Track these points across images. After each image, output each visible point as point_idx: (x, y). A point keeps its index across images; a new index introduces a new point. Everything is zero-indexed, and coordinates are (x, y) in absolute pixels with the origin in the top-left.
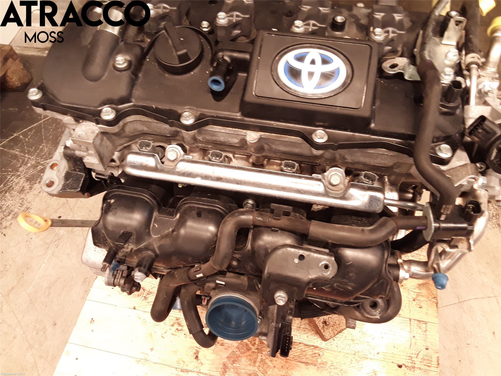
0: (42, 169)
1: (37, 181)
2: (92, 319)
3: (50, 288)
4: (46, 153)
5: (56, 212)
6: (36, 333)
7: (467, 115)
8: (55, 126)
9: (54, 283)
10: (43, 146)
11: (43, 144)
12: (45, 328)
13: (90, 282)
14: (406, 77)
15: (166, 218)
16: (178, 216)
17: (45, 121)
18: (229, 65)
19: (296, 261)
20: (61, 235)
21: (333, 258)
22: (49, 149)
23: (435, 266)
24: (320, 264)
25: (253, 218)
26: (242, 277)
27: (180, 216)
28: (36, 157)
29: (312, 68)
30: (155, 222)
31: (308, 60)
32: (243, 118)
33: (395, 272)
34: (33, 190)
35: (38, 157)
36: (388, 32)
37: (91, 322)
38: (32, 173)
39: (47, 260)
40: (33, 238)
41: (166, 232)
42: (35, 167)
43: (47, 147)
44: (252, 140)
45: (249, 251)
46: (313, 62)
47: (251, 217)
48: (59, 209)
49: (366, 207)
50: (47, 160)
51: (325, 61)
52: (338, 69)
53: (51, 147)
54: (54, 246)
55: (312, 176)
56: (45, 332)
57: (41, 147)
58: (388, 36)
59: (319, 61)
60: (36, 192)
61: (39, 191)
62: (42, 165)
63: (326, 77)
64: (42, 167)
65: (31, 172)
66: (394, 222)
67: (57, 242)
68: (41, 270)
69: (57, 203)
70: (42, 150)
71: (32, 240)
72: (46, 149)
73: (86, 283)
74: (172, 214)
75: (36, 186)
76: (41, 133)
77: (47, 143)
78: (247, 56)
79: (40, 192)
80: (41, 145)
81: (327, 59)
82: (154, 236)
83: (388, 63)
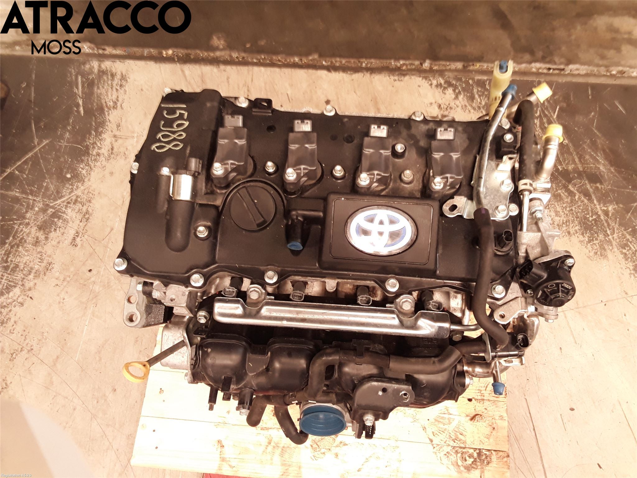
0: (54, 213)
1: (52, 229)
2: (161, 389)
3: (99, 352)
4: (53, 192)
5: (84, 264)
6: (96, 401)
7: (520, 241)
8: (56, 154)
9: (103, 347)
10: (47, 182)
11: (46, 181)
12: (105, 395)
13: (142, 340)
14: (465, 217)
15: (260, 357)
16: (269, 353)
17: (41, 148)
18: (303, 223)
19: (380, 393)
20: (97, 291)
21: (411, 387)
22: (55, 186)
23: (494, 372)
24: (401, 394)
25: (340, 359)
26: (331, 395)
27: (271, 354)
28: (42, 197)
29: (381, 228)
30: (249, 361)
31: (377, 221)
32: (321, 270)
33: (461, 380)
34: (50, 240)
35: (45, 198)
36: (447, 178)
37: (160, 392)
38: (43, 220)
39: (89, 322)
40: (66, 298)
41: (261, 369)
42: (44, 210)
43: (52, 184)
44: (331, 288)
45: (336, 378)
46: (381, 223)
47: (338, 358)
48: (86, 261)
49: (435, 336)
50: (57, 200)
51: (392, 222)
52: (404, 228)
53: (58, 183)
54: (92, 306)
55: (385, 307)
56: (105, 400)
57: (45, 185)
58: (447, 181)
59: (386, 222)
60: (54, 243)
61: (57, 240)
62: (52, 207)
63: (394, 236)
64: (53, 210)
65: (42, 217)
66: (459, 350)
67: (94, 301)
68: (84, 333)
69: (83, 253)
70: (47, 189)
71: (65, 300)
72: (52, 187)
73: (138, 342)
74: (264, 353)
75: (52, 235)
76: (40, 166)
77: (50, 178)
78: (321, 214)
79: (59, 243)
80: (44, 181)
81: (393, 219)
82: (250, 374)
83: (449, 204)
